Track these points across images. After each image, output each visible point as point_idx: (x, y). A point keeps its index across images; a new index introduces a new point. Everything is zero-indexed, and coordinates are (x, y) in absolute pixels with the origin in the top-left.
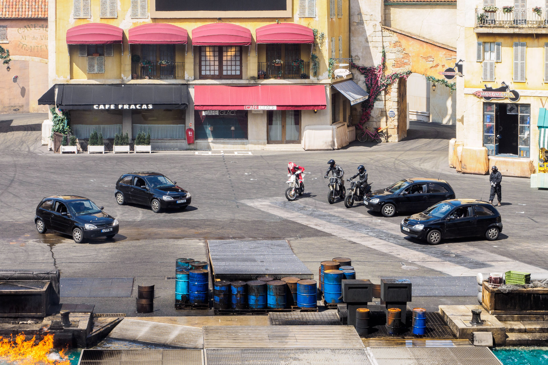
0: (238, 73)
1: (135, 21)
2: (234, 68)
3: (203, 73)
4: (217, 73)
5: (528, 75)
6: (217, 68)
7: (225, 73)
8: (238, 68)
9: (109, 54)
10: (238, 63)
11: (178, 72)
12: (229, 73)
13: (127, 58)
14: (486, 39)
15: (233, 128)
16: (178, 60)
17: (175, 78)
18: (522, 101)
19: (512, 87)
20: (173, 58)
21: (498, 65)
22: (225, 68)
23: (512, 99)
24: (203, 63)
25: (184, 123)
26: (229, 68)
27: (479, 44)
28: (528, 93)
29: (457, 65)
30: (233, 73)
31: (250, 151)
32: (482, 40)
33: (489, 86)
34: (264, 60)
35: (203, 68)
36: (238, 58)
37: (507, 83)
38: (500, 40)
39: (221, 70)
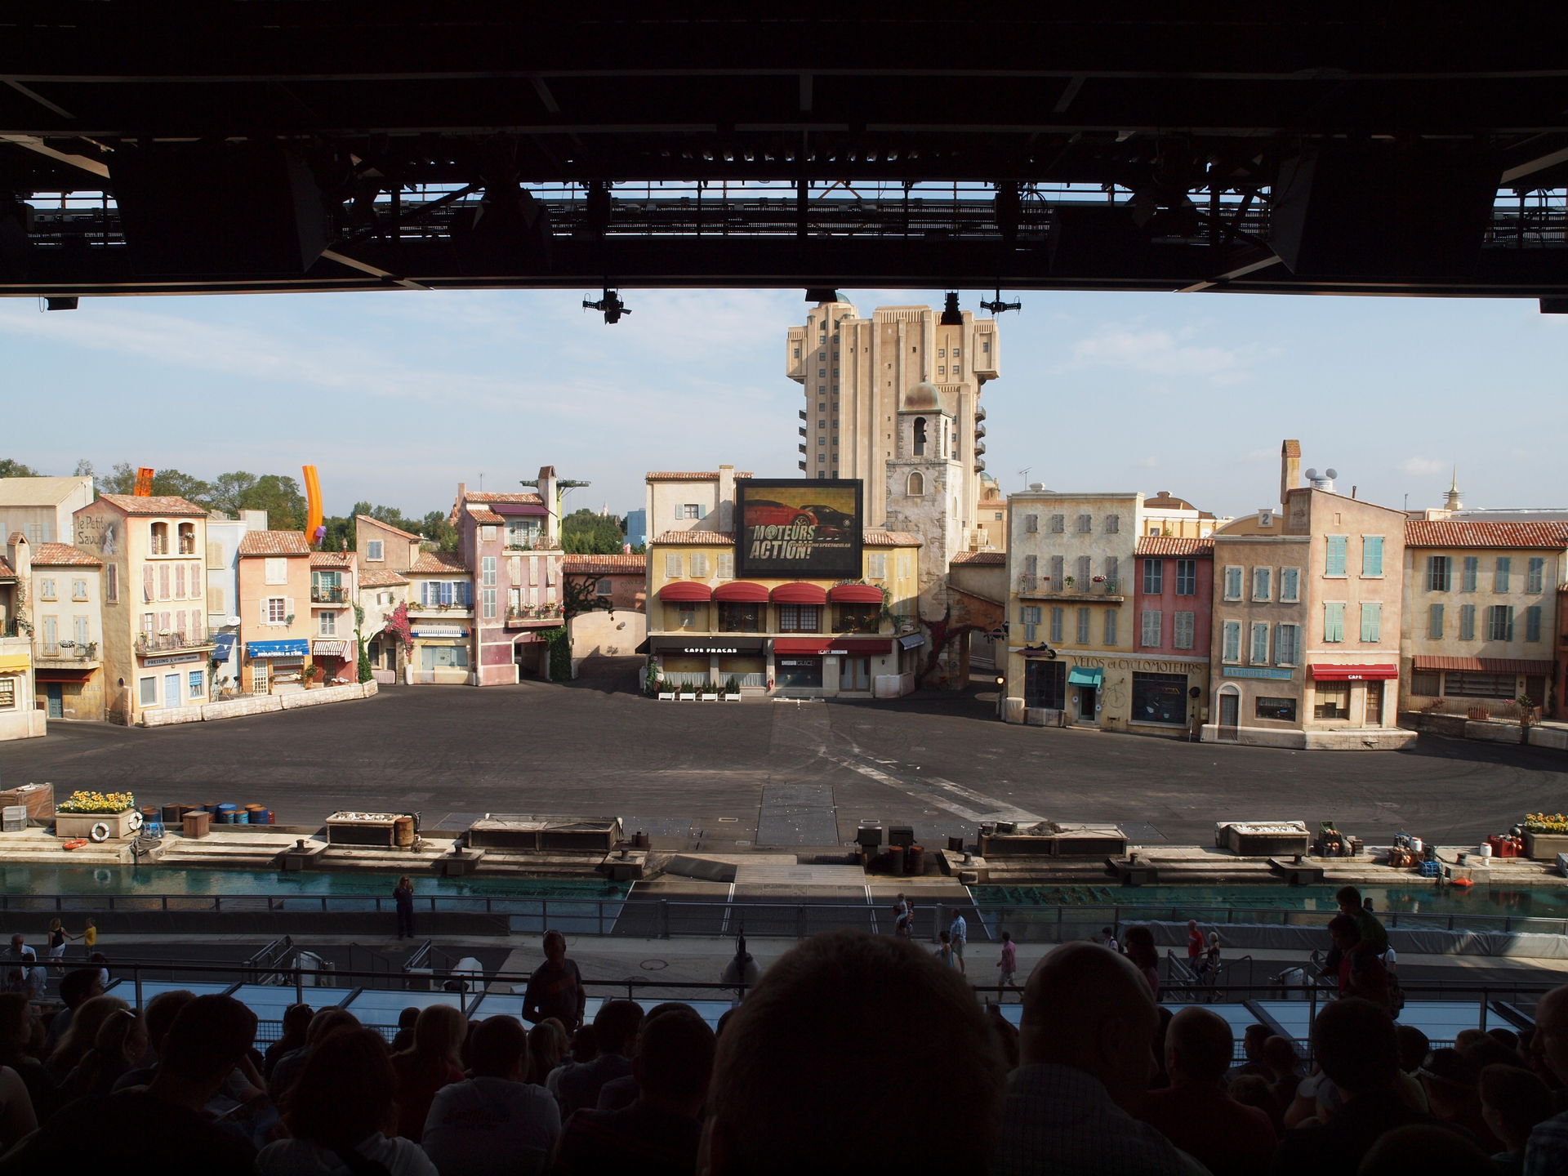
0: (814, 628)
1: (722, 580)
2: (810, 623)
3: (783, 627)
4: (795, 627)
5: (1064, 636)
6: (795, 623)
7: (802, 627)
8: (814, 623)
9: (699, 610)
10: (815, 618)
11: (760, 625)
12: (806, 627)
13: (715, 615)
14: (1028, 604)
15: (809, 677)
16: (760, 615)
17: (758, 631)
18: (1058, 659)
19: (1050, 646)
20: (756, 614)
21: (1038, 627)
22: (802, 623)
23: (1050, 657)
24: (783, 618)
25: (764, 671)
26: (806, 623)
27: (1022, 609)
28: (1064, 652)
29: (1003, 626)
30: (810, 628)
31: (823, 698)
32: (1024, 605)
33: (1030, 645)
34: (837, 616)
35: (783, 622)
36: (814, 615)
37: (1046, 644)
38: (1040, 605)
39: (799, 625)
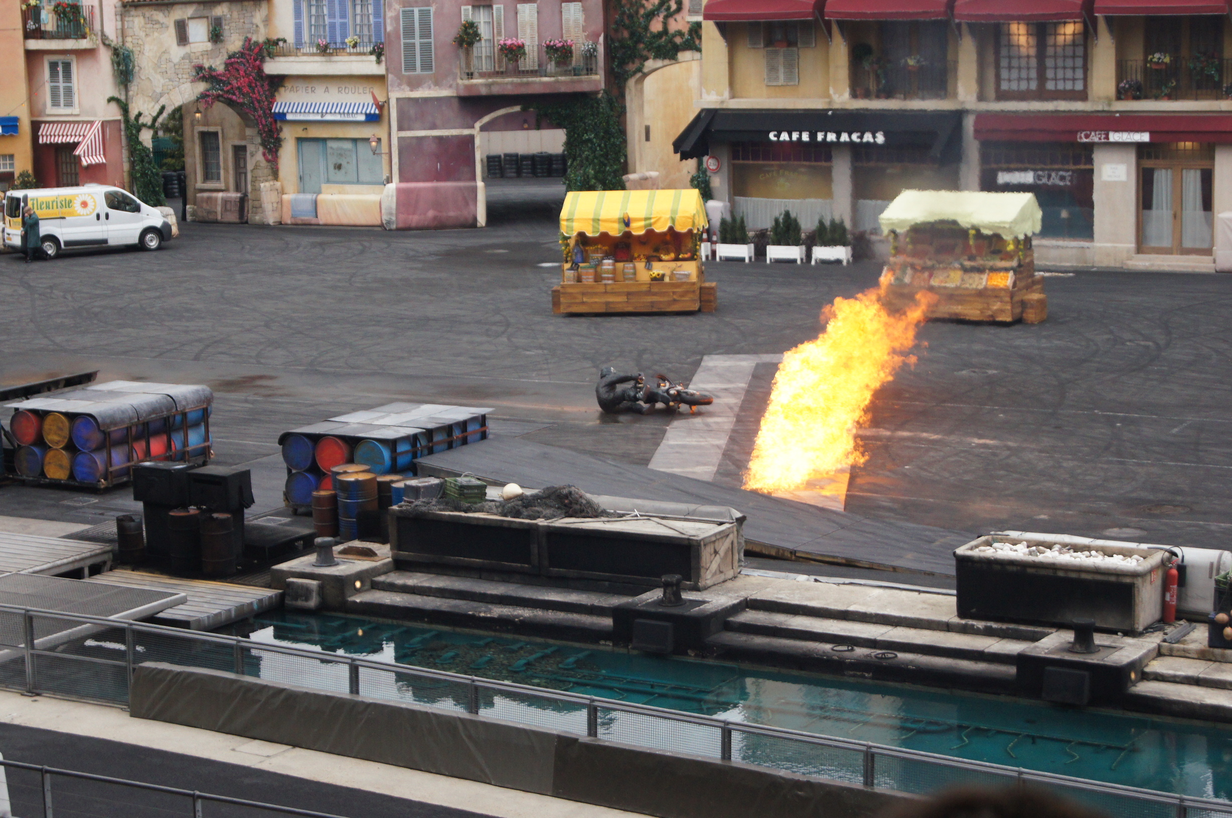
0: (1079, 86)
2: (1069, 74)
3: (1004, 86)
4: (1033, 85)
6: (1033, 74)
8: (1079, 74)
9: (807, 43)
10: (1079, 62)
12: (1060, 86)
13: (840, 52)
22: (1050, 74)
24: (1004, 63)
26: (1060, 74)
30: (1069, 86)
35: (1004, 74)
36: (1080, 51)
39: (1042, 78)
